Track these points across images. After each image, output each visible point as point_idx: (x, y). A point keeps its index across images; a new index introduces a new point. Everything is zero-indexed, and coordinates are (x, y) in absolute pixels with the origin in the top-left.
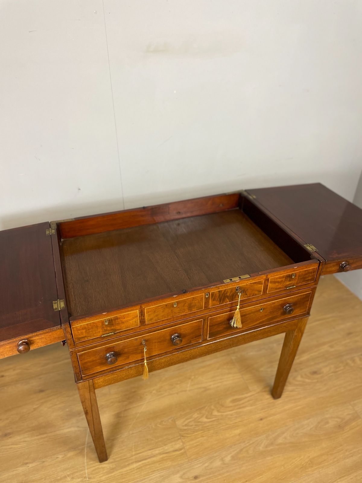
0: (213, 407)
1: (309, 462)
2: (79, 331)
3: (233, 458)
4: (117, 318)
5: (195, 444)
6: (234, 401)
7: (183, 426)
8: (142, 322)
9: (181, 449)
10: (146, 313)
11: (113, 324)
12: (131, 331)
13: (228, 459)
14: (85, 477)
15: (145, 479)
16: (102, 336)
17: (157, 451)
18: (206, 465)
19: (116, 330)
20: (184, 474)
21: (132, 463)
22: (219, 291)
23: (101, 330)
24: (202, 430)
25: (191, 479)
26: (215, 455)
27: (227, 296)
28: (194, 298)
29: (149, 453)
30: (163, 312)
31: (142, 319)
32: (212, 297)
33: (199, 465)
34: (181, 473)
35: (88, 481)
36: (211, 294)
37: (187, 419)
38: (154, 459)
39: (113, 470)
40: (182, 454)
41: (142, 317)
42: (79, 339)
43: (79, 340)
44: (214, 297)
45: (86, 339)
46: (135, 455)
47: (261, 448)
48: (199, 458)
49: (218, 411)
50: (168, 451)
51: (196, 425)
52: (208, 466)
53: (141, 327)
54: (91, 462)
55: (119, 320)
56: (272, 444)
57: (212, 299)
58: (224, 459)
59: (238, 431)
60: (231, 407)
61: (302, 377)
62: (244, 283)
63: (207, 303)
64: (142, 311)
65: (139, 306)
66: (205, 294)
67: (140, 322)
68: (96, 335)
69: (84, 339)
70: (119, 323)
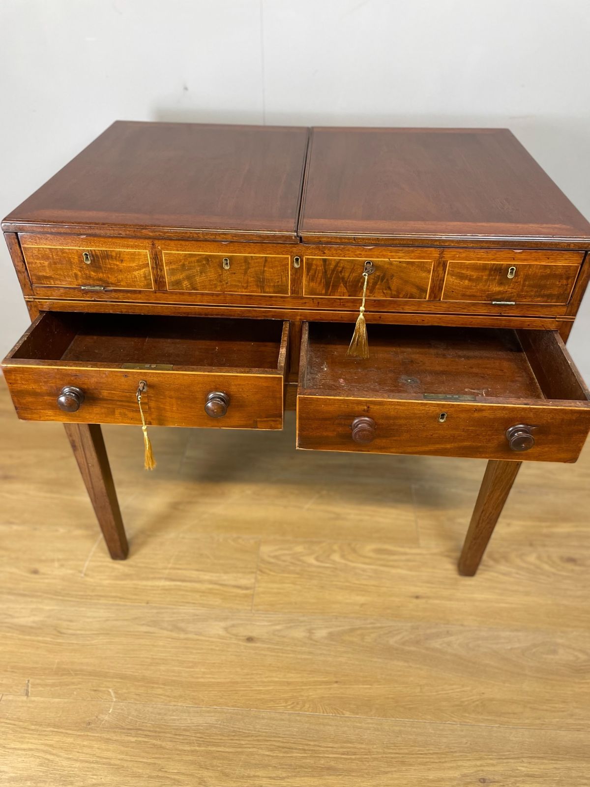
0: (336, 547)
1: (477, 703)
3: (331, 636)
4: (107, 256)
5: (275, 591)
6: (379, 551)
7: (269, 556)
8: (160, 282)
9: (247, 588)
10: (166, 263)
12: (138, 296)
13: (321, 634)
14: (81, 572)
15: (167, 608)
17: (207, 576)
18: (278, 627)
20: (233, 626)
21: (160, 579)
22: (325, 260)
23: (79, 273)
24: (298, 574)
25: (241, 638)
26: (302, 619)
27: (343, 278)
28: (268, 260)
29: (194, 574)
30: (201, 272)
32: (309, 270)
33: (266, 623)
34: (229, 623)
35: (82, 577)
37: (281, 549)
38: (197, 586)
39: (127, 576)
40: (246, 596)
41: (158, 270)
42: (39, 278)
44: (312, 272)
46: (171, 568)
47: (392, 641)
48: (272, 613)
49: (343, 556)
50: (223, 583)
51: (292, 563)
52: (278, 630)
54: (101, 555)
56: (417, 642)
57: (308, 274)
58: (313, 631)
59: (361, 599)
60: (370, 558)
61: (539, 558)
62: (384, 256)
63: (296, 281)
64: (156, 255)
65: (150, 241)
66: (291, 256)
67: (156, 281)
68: (70, 281)
69: (48, 283)
70: (111, 268)
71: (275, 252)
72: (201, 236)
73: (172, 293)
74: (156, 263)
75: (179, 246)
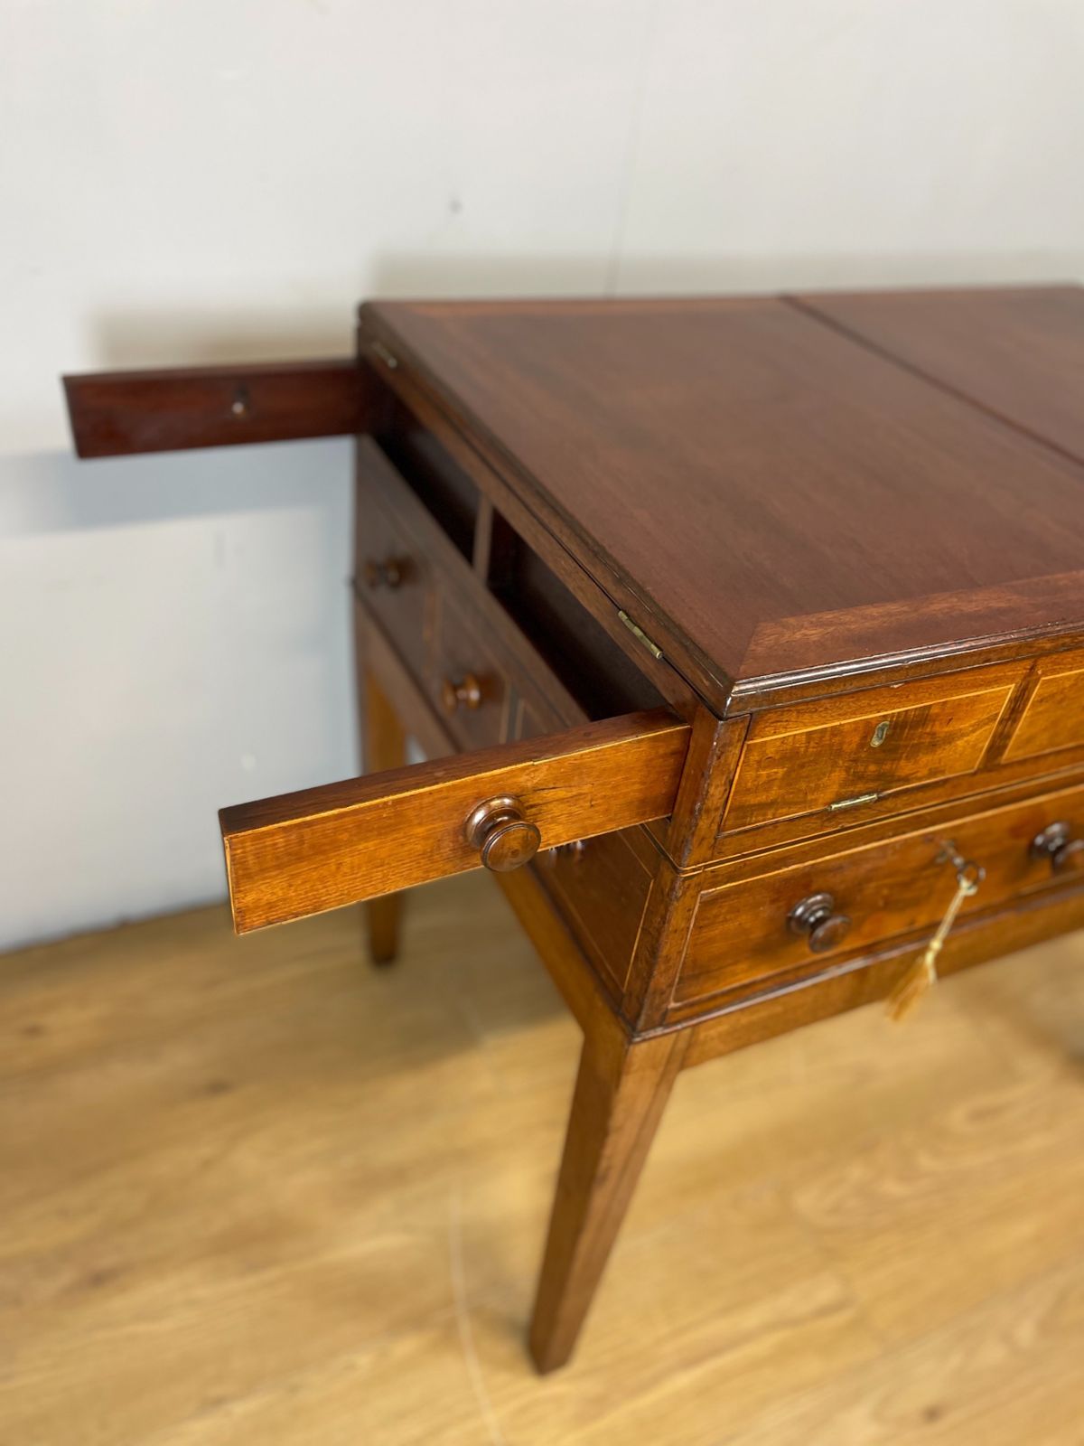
0: (910, 1142)
2: (766, 768)
4: (923, 718)
5: (889, 1285)
7: (824, 1214)
8: (996, 749)
9: (841, 1307)
10: (1031, 704)
11: (895, 749)
16: (834, 806)
18: (955, 1361)
19: (894, 781)
20: (885, 1402)
23: (843, 773)
31: (1001, 733)
34: (872, 1399)
40: (852, 1324)
41: (1009, 722)
42: (743, 813)
43: (739, 822)
45: (770, 816)
46: (671, 1337)
49: (934, 1155)
50: (793, 1316)
53: (977, 777)
55: (928, 730)
58: (1012, 1334)
59: (1026, 1229)
60: (974, 1136)
64: (1024, 690)
65: (1030, 663)
67: (989, 749)
68: (812, 801)
69: (760, 818)
70: (919, 744)
73: (1006, 766)
74: (1013, 709)
75: (1078, 659)
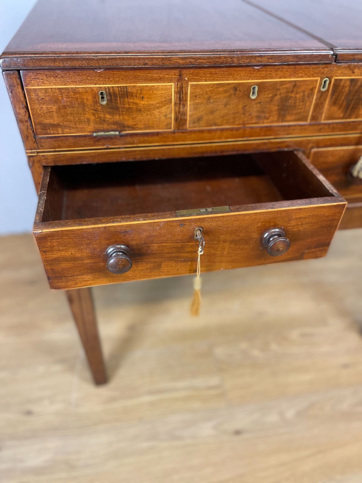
0: (270, 338)
2: (43, 104)
3: (299, 414)
4: (125, 94)
6: (303, 335)
8: (180, 120)
9: (217, 388)
10: (191, 97)
11: (117, 109)
12: (156, 138)
19: (124, 127)
20: (220, 424)
22: (352, 81)
23: (93, 118)
25: (230, 433)
28: (298, 84)
30: (226, 105)
31: (179, 112)
32: (333, 94)
34: (216, 421)
36: (334, 85)
38: (176, 394)
40: (218, 395)
41: (181, 106)
42: (45, 127)
43: (44, 131)
44: (336, 94)
45: (60, 132)
47: (344, 407)
49: (279, 345)
53: (177, 135)
55: (132, 101)
57: (332, 98)
59: (307, 377)
63: (319, 106)
64: (181, 88)
65: (177, 72)
66: (321, 78)
67: (176, 119)
68: (81, 128)
69: (55, 132)
70: (130, 108)
71: (306, 74)
72: (235, 60)
73: (191, 132)
74: (180, 98)
75: (208, 75)
